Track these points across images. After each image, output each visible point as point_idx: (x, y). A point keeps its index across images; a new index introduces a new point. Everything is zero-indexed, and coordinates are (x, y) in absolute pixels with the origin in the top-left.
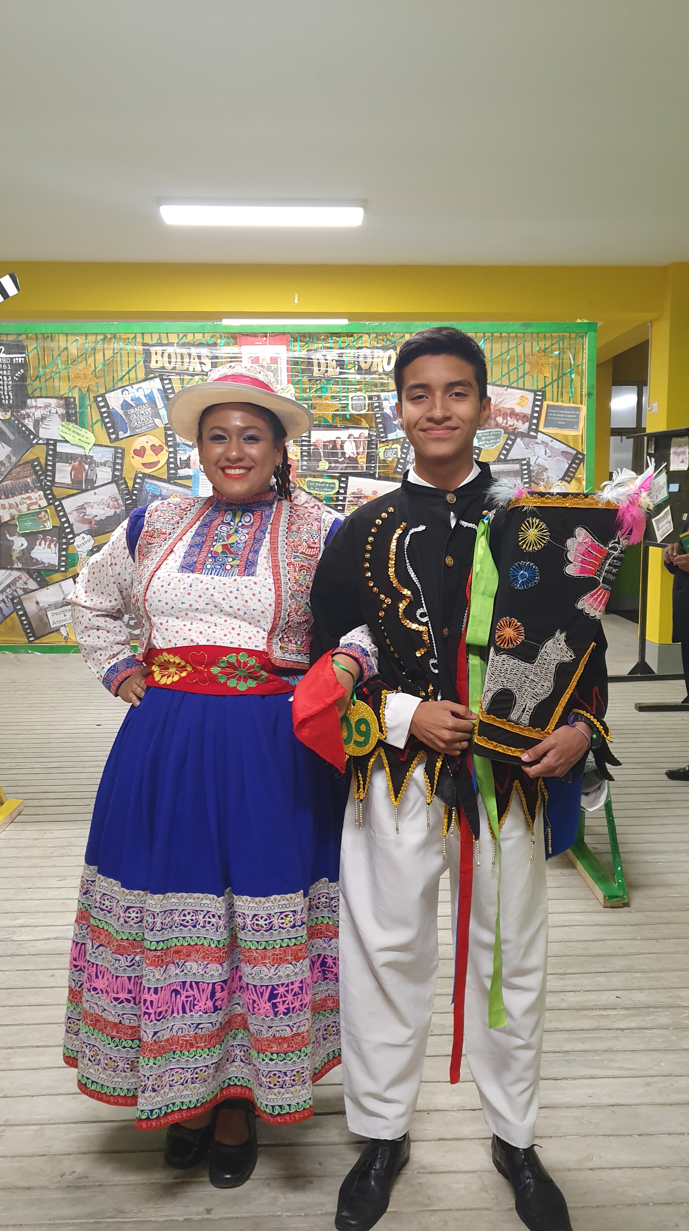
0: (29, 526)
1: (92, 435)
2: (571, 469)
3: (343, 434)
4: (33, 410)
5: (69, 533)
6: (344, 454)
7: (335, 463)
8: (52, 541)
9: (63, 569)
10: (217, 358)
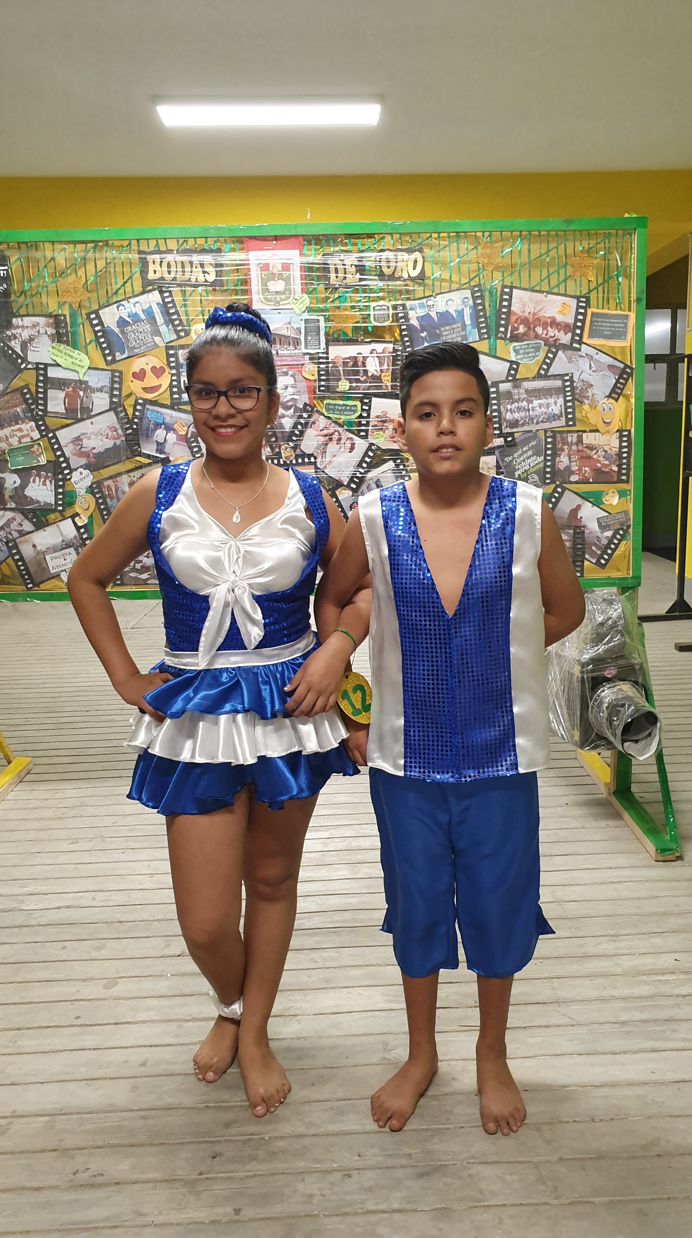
0: (21, 462)
1: (86, 357)
2: (619, 385)
3: (364, 350)
4: (19, 330)
5: (65, 468)
6: (366, 372)
7: (357, 383)
8: (47, 477)
9: (61, 508)
10: (222, 265)
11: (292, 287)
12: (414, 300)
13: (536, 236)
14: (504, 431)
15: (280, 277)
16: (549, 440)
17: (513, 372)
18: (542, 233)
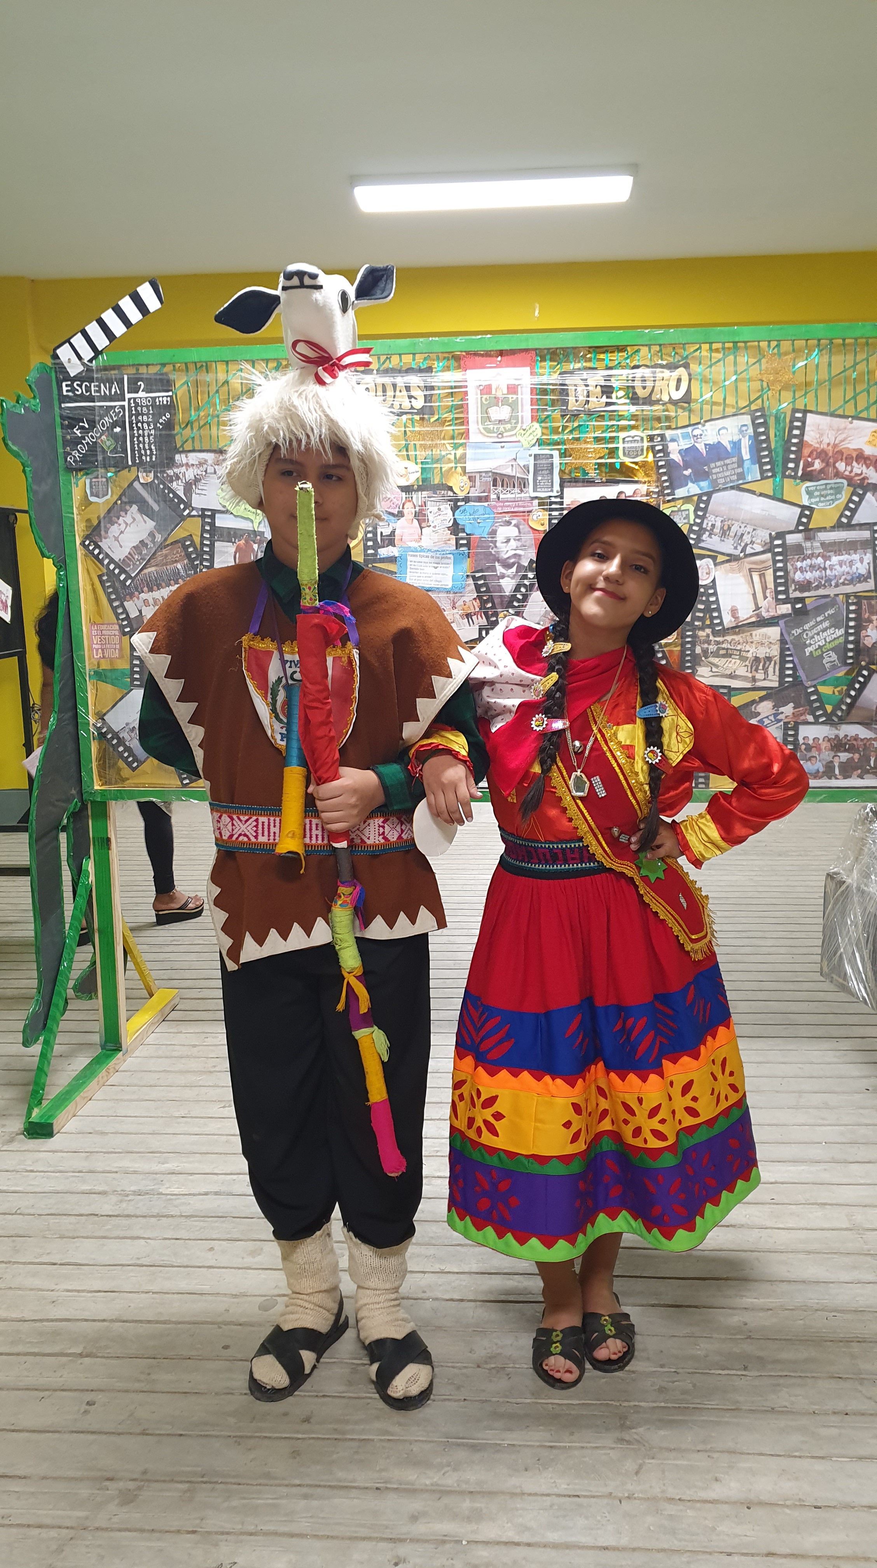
4: (183, 469)
10: (432, 388)
11: (520, 414)
12: (677, 428)
13: (839, 345)
14: (791, 596)
15: (505, 402)
16: (852, 608)
17: (804, 520)
18: (847, 341)
